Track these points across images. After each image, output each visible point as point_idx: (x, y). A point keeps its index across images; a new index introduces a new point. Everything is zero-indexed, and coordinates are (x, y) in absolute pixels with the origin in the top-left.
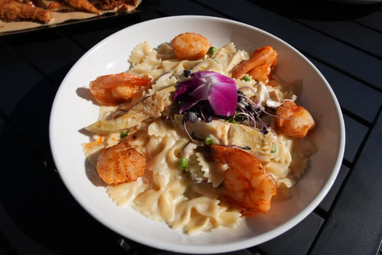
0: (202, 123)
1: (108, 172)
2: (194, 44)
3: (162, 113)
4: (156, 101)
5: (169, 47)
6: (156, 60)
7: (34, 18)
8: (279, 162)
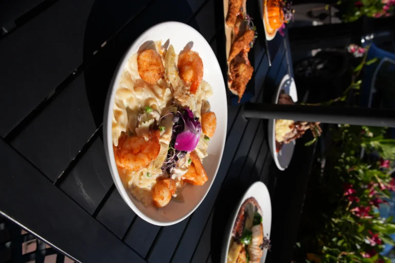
0: (172, 126)
1: (151, 58)
2: (211, 127)
3: (176, 99)
4: (185, 96)
5: (207, 109)
6: (202, 99)
7: (230, 14)
8: (140, 179)
